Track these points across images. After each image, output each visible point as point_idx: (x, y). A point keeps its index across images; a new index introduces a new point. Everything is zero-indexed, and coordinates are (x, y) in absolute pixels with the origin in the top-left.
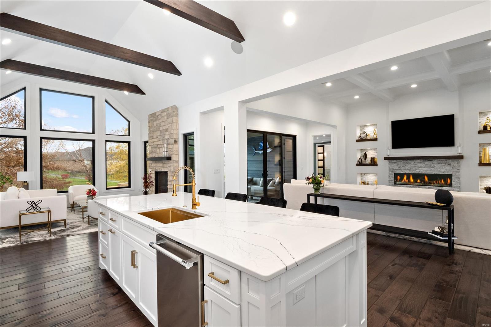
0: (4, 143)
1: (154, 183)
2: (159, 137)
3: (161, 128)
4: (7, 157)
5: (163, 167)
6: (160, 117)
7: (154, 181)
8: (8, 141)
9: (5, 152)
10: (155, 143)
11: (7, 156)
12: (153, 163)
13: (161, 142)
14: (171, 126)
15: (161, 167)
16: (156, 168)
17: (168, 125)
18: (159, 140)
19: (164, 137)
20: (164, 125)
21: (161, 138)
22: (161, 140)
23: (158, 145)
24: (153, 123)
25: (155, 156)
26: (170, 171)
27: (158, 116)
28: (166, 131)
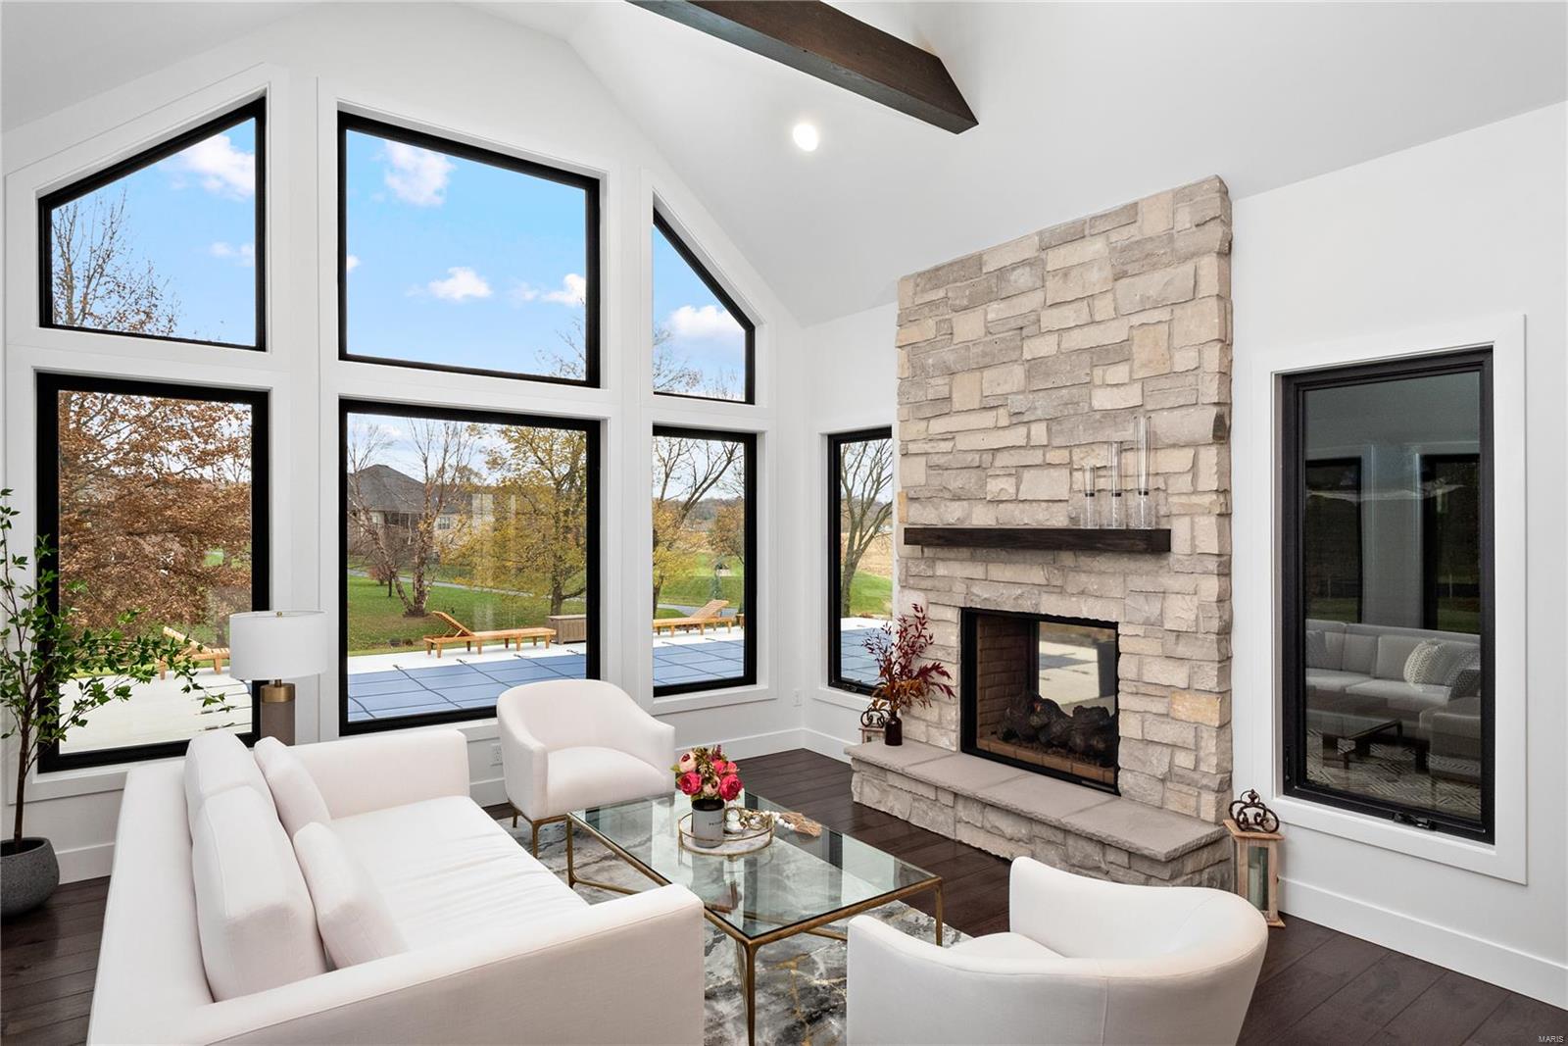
0: (115, 446)
1: (954, 681)
2: (1018, 403)
3: (1041, 347)
4: (122, 497)
5: (1047, 587)
6: (1022, 278)
7: (954, 670)
8: (127, 441)
9: (119, 481)
10: (959, 438)
11: (125, 495)
12: (942, 560)
13: (1039, 433)
14: (1175, 323)
15: (1031, 586)
16: (976, 590)
17: (1136, 320)
18: (1020, 423)
19: (1077, 403)
20: (1077, 326)
21: (1035, 408)
22: (1040, 420)
23: (998, 450)
24: (946, 320)
25: (969, 516)
26: (1147, 623)
27: (1002, 273)
28: (1098, 360)
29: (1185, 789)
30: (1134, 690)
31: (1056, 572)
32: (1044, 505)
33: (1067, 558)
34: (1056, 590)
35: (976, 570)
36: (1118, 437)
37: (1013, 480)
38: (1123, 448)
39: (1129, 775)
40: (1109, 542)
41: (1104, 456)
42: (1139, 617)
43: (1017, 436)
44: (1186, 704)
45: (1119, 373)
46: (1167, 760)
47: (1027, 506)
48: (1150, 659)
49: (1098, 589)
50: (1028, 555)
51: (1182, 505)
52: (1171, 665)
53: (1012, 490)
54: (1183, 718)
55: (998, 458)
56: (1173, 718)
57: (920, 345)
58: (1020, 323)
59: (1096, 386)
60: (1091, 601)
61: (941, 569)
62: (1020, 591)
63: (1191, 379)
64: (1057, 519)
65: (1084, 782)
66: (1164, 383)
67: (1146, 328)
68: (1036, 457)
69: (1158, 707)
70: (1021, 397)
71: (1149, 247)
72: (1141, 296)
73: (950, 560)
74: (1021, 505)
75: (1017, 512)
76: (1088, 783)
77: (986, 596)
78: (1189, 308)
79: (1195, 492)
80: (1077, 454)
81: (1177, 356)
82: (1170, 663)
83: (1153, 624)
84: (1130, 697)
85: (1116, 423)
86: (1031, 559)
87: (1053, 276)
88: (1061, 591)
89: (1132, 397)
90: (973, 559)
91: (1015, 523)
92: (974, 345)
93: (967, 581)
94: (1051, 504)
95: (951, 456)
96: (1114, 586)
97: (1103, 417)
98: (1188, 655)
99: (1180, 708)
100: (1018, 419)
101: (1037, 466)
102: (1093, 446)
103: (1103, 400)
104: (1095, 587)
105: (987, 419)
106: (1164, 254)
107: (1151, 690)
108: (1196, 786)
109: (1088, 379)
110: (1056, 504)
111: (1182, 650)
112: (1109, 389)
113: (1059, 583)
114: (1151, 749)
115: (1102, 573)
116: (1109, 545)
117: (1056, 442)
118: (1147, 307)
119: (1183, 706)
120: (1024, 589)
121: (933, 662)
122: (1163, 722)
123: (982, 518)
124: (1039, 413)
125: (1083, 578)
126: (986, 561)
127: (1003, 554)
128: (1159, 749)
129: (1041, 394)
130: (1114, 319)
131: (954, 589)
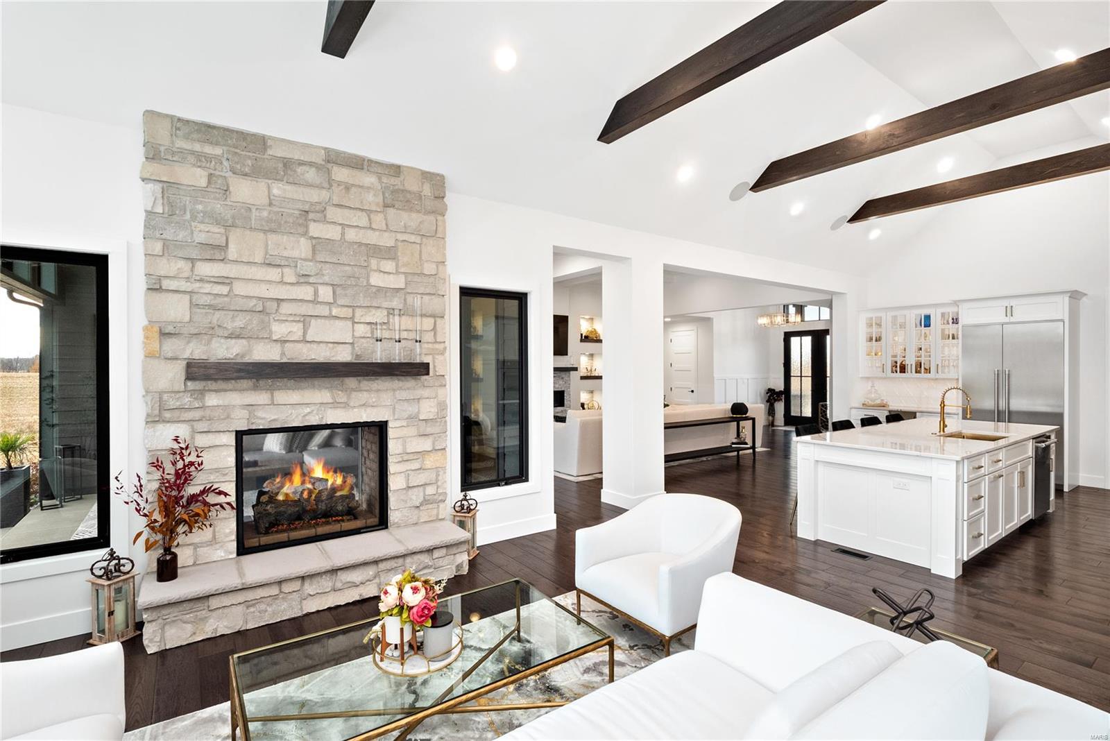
1: (229, 497)
3: (326, 232)
6: (309, 174)
10: (238, 284)
12: (216, 391)
13: (325, 293)
14: (423, 246)
15: (319, 405)
16: (260, 414)
17: (401, 237)
18: (306, 283)
19: (358, 278)
20: (358, 226)
21: (323, 275)
22: (327, 284)
23: (282, 300)
24: (221, 176)
25: (250, 351)
26: (410, 418)
27: (287, 164)
28: (373, 254)
29: (431, 506)
30: (401, 459)
31: (340, 392)
32: (331, 345)
33: (351, 382)
34: (342, 405)
35: (261, 398)
36: (385, 305)
37: (301, 325)
38: (391, 312)
39: (397, 512)
40: (403, 370)
41: (379, 316)
42: (405, 415)
43: (305, 292)
44: (431, 459)
45: (389, 266)
46: (422, 494)
47: (314, 346)
48: (409, 439)
49: (376, 401)
50: (317, 382)
51: (428, 348)
52: (422, 440)
53: (300, 333)
54: (429, 467)
55: (281, 307)
56: (424, 469)
57: (182, 187)
58: (307, 208)
59: (372, 270)
60: (369, 410)
61: (212, 400)
62: (308, 410)
63: (432, 279)
64: (343, 355)
65: (362, 531)
66: (416, 278)
67: (406, 243)
68: (324, 311)
69: (416, 465)
70: (311, 264)
71: (408, 196)
72: (405, 224)
73: (225, 391)
74: (308, 345)
75: (305, 351)
76: (365, 530)
77: (273, 418)
78: (431, 241)
79: (436, 342)
80: (359, 312)
81: (426, 265)
82: (423, 437)
83: (414, 419)
84: (397, 465)
85: (386, 296)
86: (319, 385)
87: (338, 185)
88: (346, 406)
89: (399, 282)
90: (255, 388)
91: (303, 358)
92: (257, 209)
93: (248, 407)
94: (336, 345)
95: (226, 299)
96: (387, 398)
97: (378, 291)
98: (432, 432)
99: (427, 462)
100: (303, 279)
101: (324, 316)
102: (371, 309)
103: (376, 280)
104: (374, 400)
105: (273, 274)
106: (417, 204)
107: (411, 457)
108: (436, 503)
109: (366, 264)
110: (341, 345)
111: (429, 430)
112: (382, 274)
113: (344, 400)
114: (410, 492)
115: (378, 391)
116: (404, 372)
117: (339, 302)
118: (408, 231)
119: (430, 460)
120: (313, 408)
121: (204, 487)
122: (419, 473)
123: (265, 353)
124: (326, 279)
125: (365, 395)
126: (271, 389)
127: (291, 383)
128: (415, 489)
129: (328, 265)
130: (385, 231)
131: (232, 416)
